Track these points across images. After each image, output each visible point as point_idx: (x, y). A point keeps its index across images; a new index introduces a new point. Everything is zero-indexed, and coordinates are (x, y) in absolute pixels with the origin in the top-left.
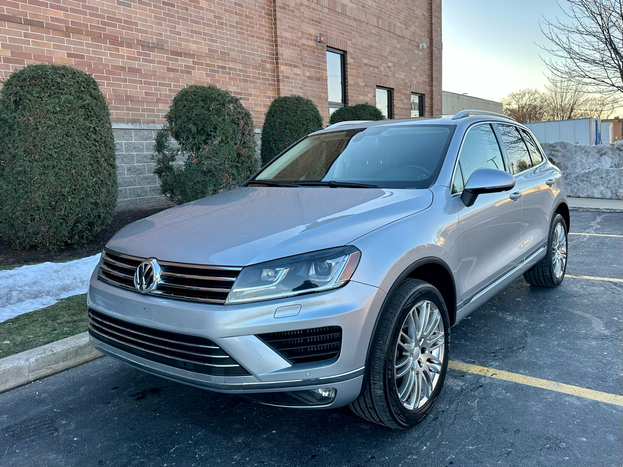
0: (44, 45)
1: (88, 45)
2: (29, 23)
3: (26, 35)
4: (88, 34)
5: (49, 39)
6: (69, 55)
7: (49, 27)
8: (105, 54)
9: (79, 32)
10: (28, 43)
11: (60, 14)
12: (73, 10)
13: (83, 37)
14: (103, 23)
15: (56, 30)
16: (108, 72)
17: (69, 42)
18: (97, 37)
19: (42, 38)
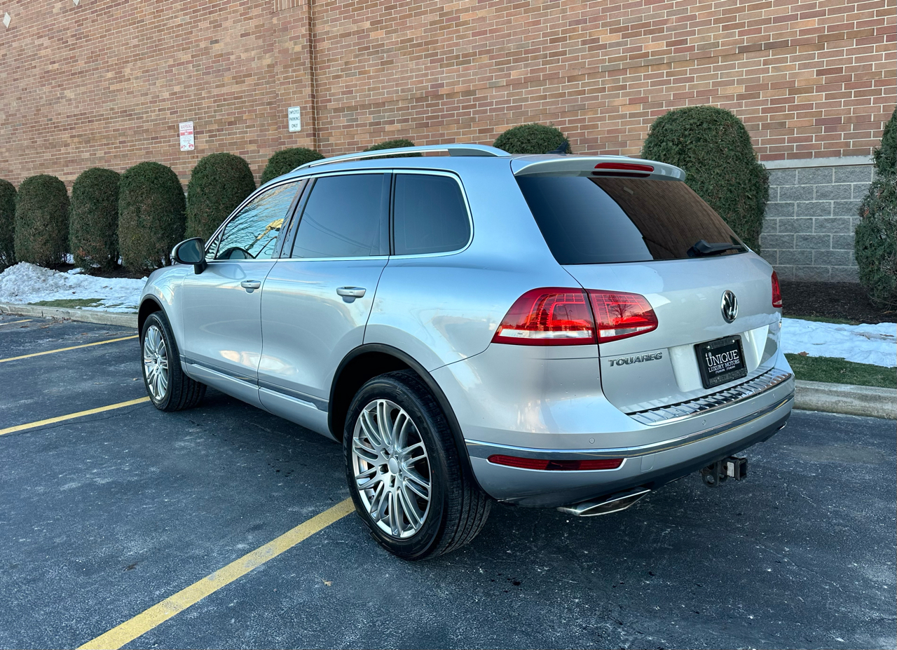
0: (786, 68)
1: (850, 52)
2: (770, 46)
3: (766, 63)
4: (851, 36)
5: (793, 60)
6: (820, 73)
7: (796, 43)
8: (879, 58)
9: (839, 37)
10: (767, 71)
11: (814, 23)
12: (832, 12)
13: (843, 43)
14: (879, 13)
15: (804, 44)
16: (880, 83)
17: (820, 56)
18: (866, 37)
19: (785, 60)
